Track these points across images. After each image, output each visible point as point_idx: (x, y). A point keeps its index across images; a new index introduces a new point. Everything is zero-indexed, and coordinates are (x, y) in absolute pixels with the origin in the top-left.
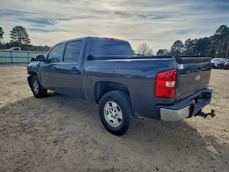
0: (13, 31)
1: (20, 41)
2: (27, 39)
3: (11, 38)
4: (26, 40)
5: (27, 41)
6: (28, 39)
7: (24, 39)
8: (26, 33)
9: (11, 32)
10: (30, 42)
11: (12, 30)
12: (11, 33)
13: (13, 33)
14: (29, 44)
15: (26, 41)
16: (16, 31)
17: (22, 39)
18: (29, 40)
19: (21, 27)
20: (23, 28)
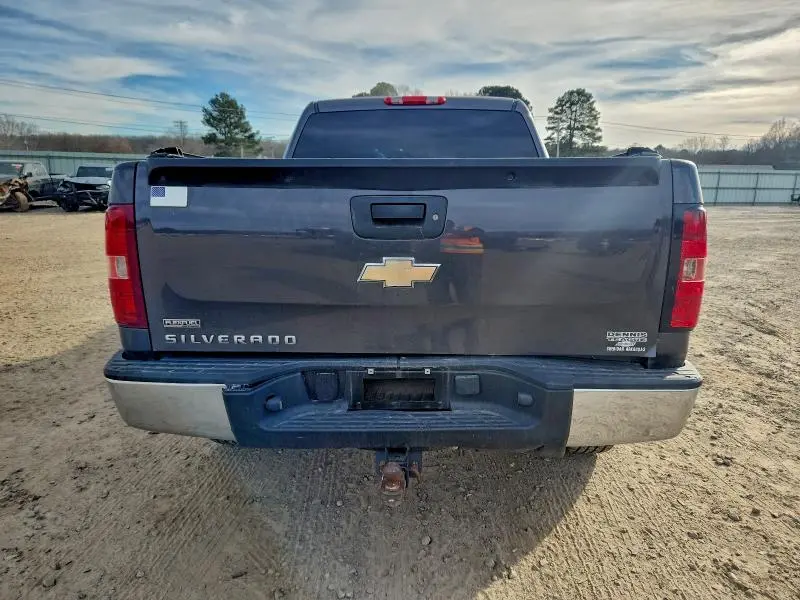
0: (556, 107)
1: (572, 136)
2: (592, 128)
3: (549, 129)
4: (589, 130)
5: (591, 135)
6: (596, 127)
7: (582, 128)
8: (594, 110)
9: (551, 110)
10: (599, 138)
11: (554, 105)
12: (551, 114)
13: (557, 113)
14: (595, 144)
15: (588, 134)
16: (564, 108)
17: (578, 129)
18: (599, 130)
19: (580, 93)
20: (585, 95)
